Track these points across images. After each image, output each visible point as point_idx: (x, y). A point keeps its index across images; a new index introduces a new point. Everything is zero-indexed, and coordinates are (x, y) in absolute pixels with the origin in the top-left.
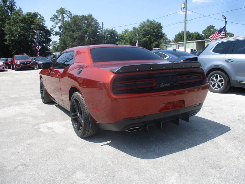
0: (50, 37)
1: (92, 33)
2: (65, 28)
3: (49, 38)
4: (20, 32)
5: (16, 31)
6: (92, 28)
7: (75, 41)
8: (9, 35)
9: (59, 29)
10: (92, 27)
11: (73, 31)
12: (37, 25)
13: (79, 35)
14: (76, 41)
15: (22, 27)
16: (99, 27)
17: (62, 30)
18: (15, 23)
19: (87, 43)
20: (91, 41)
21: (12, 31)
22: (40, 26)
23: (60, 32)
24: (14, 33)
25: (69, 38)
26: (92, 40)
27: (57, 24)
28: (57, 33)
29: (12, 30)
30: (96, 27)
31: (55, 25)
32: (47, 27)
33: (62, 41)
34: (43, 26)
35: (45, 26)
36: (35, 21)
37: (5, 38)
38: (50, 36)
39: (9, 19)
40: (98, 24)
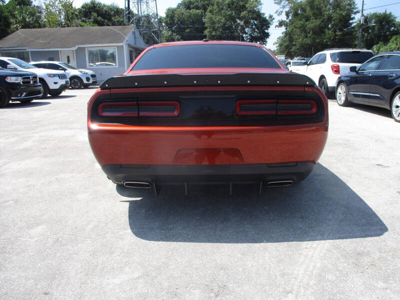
0: (268, 30)
1: (340, 21)
2: (296, 15)
3: (266, 31)
4: (225, 24)
5: (219, 22)
6: (341, 12)
7: (307, 36)
8: (210, 28)
9: (286, 17)
10: (341, 10)
11: (307, 19)
12: (250, 11)
13: (315, 26)
14: (309, 35)
15: (228, 15)
16: (356, 8)
17: (290, 18)
18: (220, 11)
19: (328, 39)
20: (336, 35)
21: (214, 23)
22: (254, 12)
23: (288, 21)
24: (217, 25)
25: (298, 31)
26: (338, 33)
27: (284, 7)
28: (281, 24)
29: (214, 21)
30: (348, 9)
31: (281, 10)
32: (264, 14)
33: (287, 37)
34: (259, 11)
35: (261, 12)
36: (247, 5)
37: (204, 34)
38: (268, 27)
39: (213, 5)
40: (354, 3)
